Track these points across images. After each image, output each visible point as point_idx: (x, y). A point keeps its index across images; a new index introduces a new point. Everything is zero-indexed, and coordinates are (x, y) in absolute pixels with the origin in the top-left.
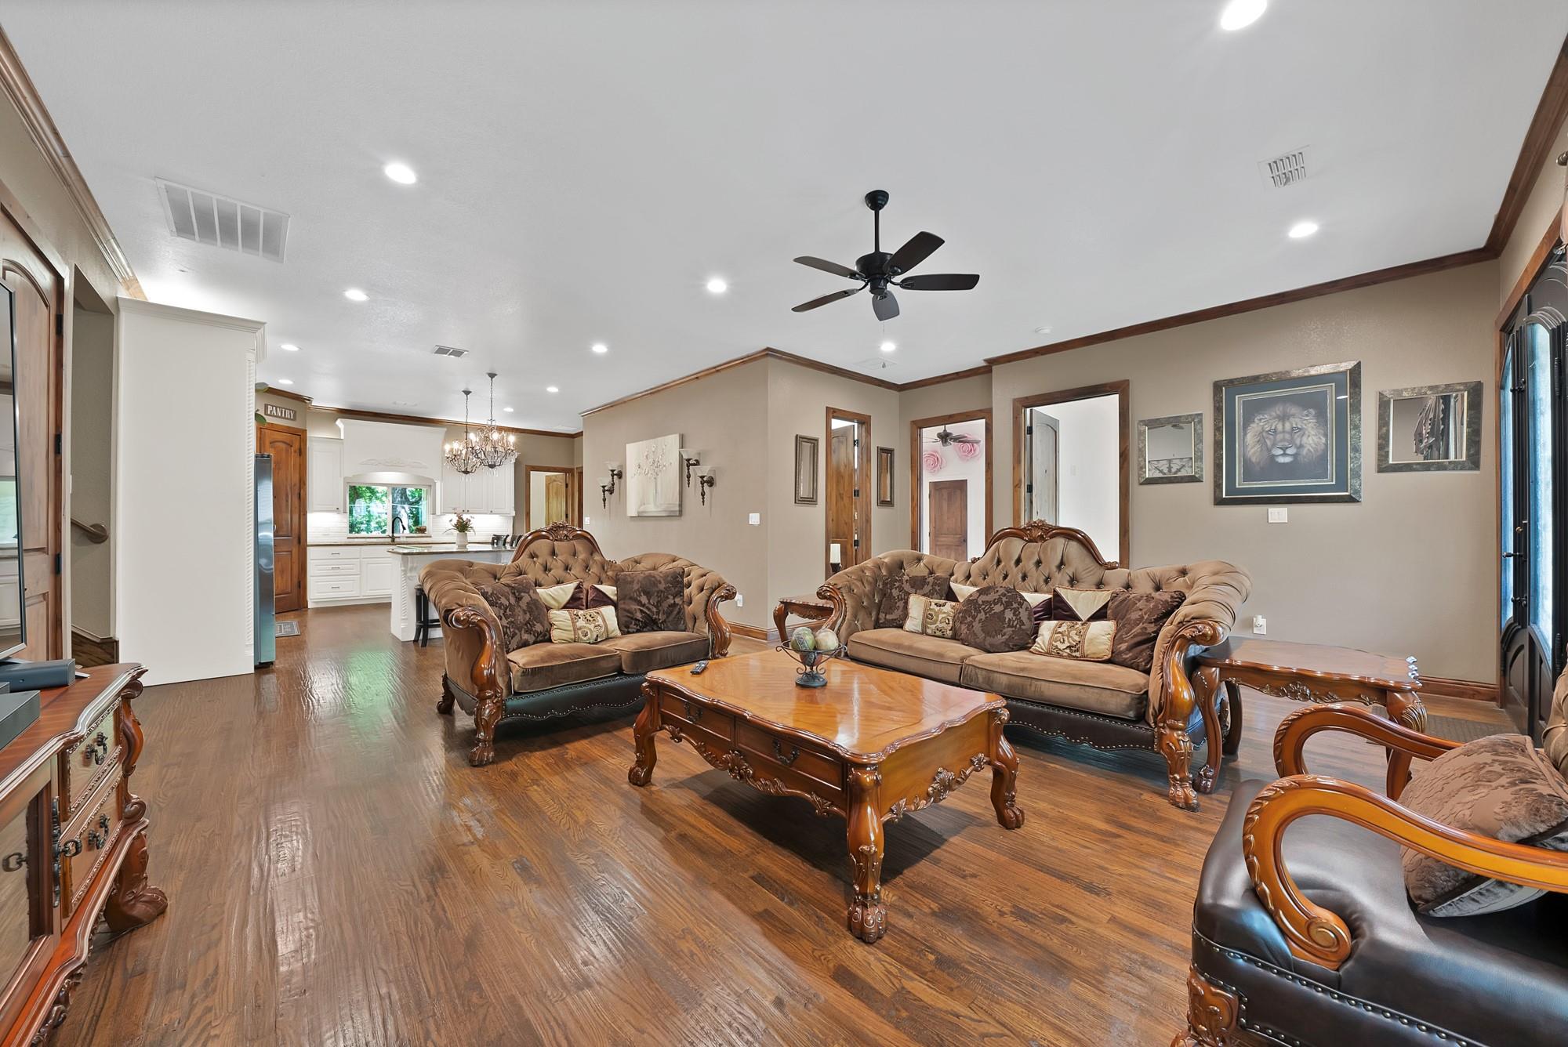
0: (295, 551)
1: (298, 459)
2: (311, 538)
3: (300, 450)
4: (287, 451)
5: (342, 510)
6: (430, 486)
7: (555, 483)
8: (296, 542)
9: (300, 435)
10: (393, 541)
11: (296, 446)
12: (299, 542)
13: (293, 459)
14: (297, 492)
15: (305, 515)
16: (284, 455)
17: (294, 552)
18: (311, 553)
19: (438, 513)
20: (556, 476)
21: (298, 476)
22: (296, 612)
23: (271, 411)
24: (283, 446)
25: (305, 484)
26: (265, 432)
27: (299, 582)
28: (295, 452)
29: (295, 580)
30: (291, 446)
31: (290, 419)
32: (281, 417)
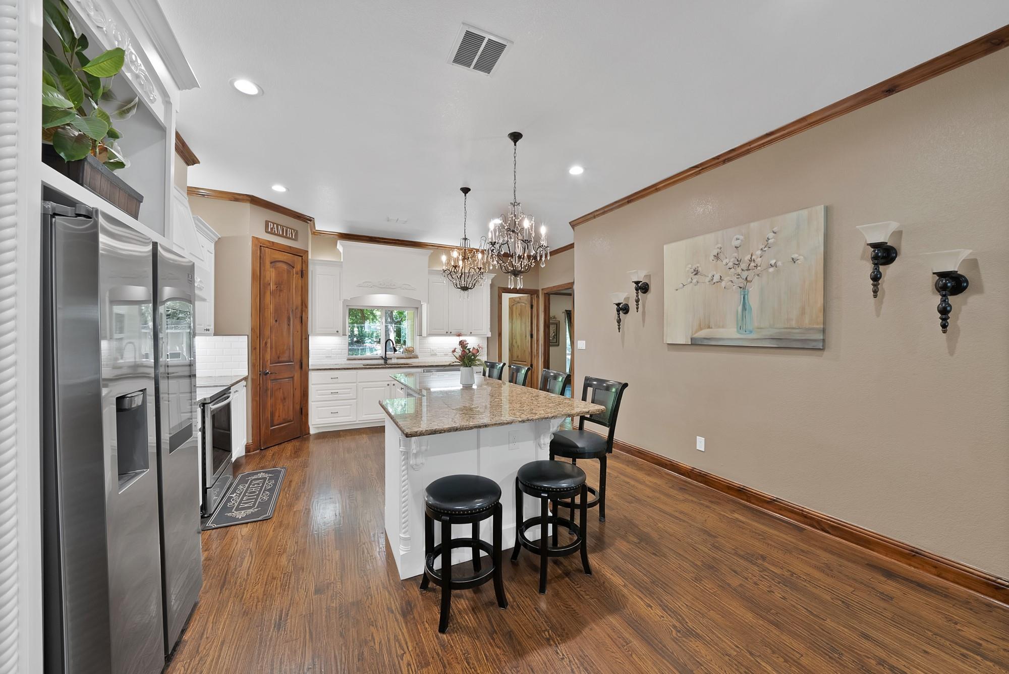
0: (297, 376)
1: (300, 281)
2: (313, 361)
3: (302, 271)
4: (289, 272)
5: (341, 332)
6: (417, 308)
7: (519, 304)
8: (297, 367)
9: (302, 255)
10: (386, 363)
11: (298, 267)
12: (301, 367)
13: (295, 280)
14: (299, 315)
15: (307, 339)
16: (285, 276)
17: (295, 378)
18: (313, 377)
19: (424, 333)
20: (520, 298)
21: (300, 298)
22: (299, 440)
23: (272, 229)
24: (285, 267)
25: (306, 307)
26: (265, 251)
27: (301, 409)
28: (297, 273)
29: (298, 407)
30: (294, 268)
31: (291, 239)
32: (282, 236)
